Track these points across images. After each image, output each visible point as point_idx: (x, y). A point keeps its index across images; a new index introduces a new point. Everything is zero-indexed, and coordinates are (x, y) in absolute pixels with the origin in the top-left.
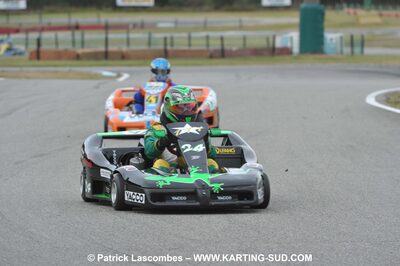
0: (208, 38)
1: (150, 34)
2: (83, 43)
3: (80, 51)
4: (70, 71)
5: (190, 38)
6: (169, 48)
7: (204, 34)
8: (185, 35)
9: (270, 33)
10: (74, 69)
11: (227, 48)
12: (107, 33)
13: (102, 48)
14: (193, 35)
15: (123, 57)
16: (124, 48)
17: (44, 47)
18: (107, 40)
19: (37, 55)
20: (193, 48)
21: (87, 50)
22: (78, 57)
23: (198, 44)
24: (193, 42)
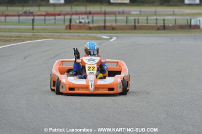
0: (157, 19)
1: (127, 17)
2: (93, 21)
3: (91, 25)
4: (86, 35)
5: (147, 19)
6: (137, 24)
7: (155, 17)
8: (145, 18)
9: (189, 18)
10: (88, 34)
11: (166, 25)
12: (105, 17)
13: (103, 24)
14: (149, 18)
15: (113, 28)
16: (114, 24)
17: (73, 23)
18: (105, 20)
19: (70, 27)
20: (149, 25)
21: (95, 25)
22: (90, 28)
23: (152, 23)
24: (149, 21)
